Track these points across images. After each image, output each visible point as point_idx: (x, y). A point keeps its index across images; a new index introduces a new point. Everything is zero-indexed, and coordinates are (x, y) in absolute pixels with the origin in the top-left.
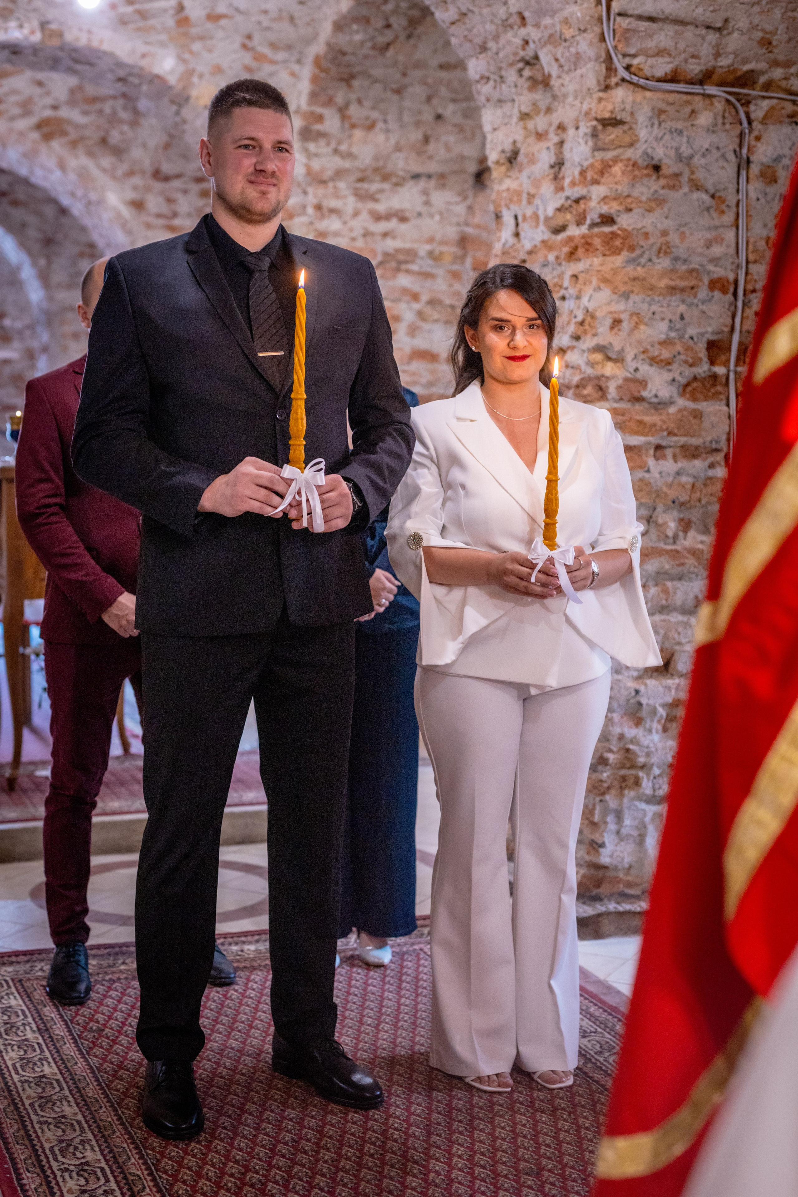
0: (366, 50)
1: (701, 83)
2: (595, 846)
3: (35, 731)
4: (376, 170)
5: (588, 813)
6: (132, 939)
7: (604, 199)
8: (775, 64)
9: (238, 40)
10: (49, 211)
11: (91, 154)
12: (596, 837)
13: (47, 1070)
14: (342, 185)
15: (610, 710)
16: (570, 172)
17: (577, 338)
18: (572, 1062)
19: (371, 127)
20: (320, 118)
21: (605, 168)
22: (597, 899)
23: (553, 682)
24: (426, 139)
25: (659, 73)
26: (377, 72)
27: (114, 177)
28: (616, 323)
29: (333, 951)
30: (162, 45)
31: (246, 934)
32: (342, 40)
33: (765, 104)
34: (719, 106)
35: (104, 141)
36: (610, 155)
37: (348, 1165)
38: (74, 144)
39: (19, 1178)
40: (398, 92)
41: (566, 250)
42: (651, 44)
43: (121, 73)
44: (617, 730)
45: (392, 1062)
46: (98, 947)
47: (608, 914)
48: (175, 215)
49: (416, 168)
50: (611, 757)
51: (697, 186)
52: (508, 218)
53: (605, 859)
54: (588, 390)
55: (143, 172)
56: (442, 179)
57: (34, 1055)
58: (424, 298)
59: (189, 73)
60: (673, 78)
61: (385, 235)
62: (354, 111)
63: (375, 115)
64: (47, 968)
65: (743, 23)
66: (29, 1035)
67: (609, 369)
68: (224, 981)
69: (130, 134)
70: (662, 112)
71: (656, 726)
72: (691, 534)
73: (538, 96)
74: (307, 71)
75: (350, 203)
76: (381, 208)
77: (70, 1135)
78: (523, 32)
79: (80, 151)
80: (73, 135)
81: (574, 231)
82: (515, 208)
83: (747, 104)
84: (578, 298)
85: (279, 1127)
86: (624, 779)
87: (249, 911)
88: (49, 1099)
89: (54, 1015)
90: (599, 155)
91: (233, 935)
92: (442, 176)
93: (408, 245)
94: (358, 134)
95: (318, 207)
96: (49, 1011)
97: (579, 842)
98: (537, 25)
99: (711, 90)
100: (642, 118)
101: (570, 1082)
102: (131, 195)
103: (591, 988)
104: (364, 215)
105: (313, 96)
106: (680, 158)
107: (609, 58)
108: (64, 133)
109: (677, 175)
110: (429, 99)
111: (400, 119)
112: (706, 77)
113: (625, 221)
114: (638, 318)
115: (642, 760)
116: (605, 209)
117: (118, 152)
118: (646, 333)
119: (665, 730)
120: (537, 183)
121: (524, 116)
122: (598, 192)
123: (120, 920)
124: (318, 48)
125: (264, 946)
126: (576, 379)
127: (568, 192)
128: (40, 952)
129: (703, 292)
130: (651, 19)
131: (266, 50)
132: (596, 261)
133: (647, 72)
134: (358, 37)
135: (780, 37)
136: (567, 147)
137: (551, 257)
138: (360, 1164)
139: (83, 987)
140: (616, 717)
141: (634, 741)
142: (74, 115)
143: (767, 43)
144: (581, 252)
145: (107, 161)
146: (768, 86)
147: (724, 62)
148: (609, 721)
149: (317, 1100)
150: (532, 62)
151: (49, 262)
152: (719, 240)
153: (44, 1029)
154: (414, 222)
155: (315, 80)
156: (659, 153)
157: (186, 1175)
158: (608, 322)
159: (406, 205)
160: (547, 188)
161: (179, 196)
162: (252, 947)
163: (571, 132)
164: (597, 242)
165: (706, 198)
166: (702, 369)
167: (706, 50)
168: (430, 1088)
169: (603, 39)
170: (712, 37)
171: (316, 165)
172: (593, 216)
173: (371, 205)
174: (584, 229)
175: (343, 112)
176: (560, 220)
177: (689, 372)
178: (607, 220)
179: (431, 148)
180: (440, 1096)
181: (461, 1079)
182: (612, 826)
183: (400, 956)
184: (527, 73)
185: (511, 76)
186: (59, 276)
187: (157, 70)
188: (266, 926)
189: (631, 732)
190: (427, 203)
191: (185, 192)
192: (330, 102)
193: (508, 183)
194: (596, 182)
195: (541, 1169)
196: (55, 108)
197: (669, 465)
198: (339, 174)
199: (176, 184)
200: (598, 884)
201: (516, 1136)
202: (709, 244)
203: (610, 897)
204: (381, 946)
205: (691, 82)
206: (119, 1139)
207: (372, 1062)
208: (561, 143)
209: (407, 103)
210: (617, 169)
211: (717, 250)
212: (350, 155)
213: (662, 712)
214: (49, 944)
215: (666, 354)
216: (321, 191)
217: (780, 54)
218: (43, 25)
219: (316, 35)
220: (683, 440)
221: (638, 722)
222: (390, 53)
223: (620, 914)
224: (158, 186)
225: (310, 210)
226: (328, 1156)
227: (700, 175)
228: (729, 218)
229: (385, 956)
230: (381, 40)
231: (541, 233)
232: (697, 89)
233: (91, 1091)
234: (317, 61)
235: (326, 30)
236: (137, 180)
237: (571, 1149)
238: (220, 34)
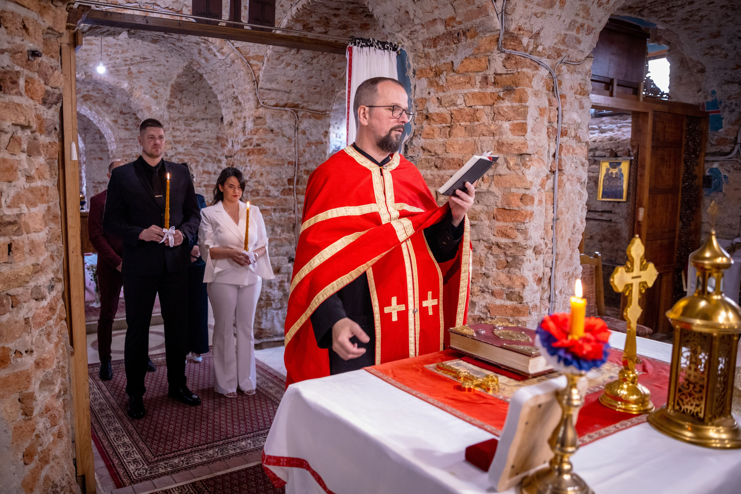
0: (187, 83)
1: (284, 107)
2: (260, 323)
3: (89, 291)
4: (191, 117)
5: (257, 314)
6: (123, 358)
7: (257, 139)
8: (305, 102)
9: (148, 79)
10: (85, 120)
11: (100, 106)
12: (260, 321)
13: (102, 401)
14: (180, 122)
15: (263, 284)
16: (248, 131)
17: (250, 178)
18: (254, 387)
19: (189, 105)
20: (173, 102)
21: (257, 131)
22: (261, 338)
23: (246, 284)
24: (206, 108)
25: (272, 104)
26: (191, 89)
27: (107, 113)
28: (262, 174)
29: (185, 358)
30: (124, 80)
31: (158, 354)
32: (180, 80)
33: (302, 113)
34: (289, 113)
35: (104, 102)
36: (258, 127)
37: (192, 422)
38: (94, 103)
39: (97, 433)
40: (197, 95)
41: (247, 153)
42: (270, 96)
43: (111, 87)
44: (265, 290)
45: (203, 391)
46: (114, 361)
47: (264, 342)
48: (127, 125)
49: (203, 117)
50: (264, 298)
51: (284, 136)
52: (230, 141)
53: (263, 327)
54: (254, 193)
55: (117, 112)
56: (211, 120)
57: (98, 397)
58: (206, 155)
59: (132, 88)
60: (276, 106)
61: (194, 136)
62: (184, 100)
63: (190, 101)
64: (99, 369)
65: (295, 91)
66: (95, 390)
67: (260, 187)
68: (152, 370)
69: (113, 100)
70: (273, 115)
71: (276, 288)
72: (285, 233)
73: (238, 107)
74: (169, 88)
75: (183, 127)
76: (192, 128)
77: (111, 420)
78: (233, 90)
79: (96, 105)
80: (94, 100)
81: (249, 147)
82: (232, 139)
83: (297, 112)
84: (251, 167)
85: (172, 413)
86: (267, 304)
87: (159, 347)
88: (103, 410)
89: (102, 384)
90: (256, 127)
91: (154, 355)
92: (211, 119)
93: (201, 139)
94: (185, 107)
95: (173, 128)
96: (101, 383)
97: (255, 322)
98: (237, 89)
99: (287, 109)
100: (268, 116)
101: (254, 393)
102: (114, 119)
103: (259, 365)
104: (187, 130)
105: (171, 96)
106: (279, 128)
107: (258, 100)
108: (91, 99)
109: (278, 133)
110: (206, 97)
111: (198, 103)
112: (285, 106)
113: (263, 146)
114: (268, 173)
115: (272, 298)
116: (257, 142)
117: (109, 105)
118: (270, 177)
119: (279, 289)
120: (238, 132)
121: (234, 113)
122: (255, 137)
123: (120, 352)
124: (172, 82)
125: (164, 358)
126: (251, 190)
127: (247, 136)
128: (96, 364)
129: (286, 165)
130: (269, 90)
131: (156, 82)
132: (256, 157)
133: (269, 104)
134: (185, 80)
135: (306, 94)
136: (246, 123)
137: (243, 154)
138: (195, 422)
139: (110, 375)
140: (265, 286)
141: (270, 293)
142: (94, 94)
143: (302, 96)
144: (251, 154)
145: (105, 108)
146: (302, 108)
147: (290, 101)
148: (263, 288)
149: (182, 404)
150: (236, 98)
151: (85, 136)
152: (290, 151)
153: (100, 388)
154: (203, 133)
155: (171, 91)
156: (273, 126)
157: (146, 429)
158: (259, 174)
159: (200, 128)
160: (241, 135)
161: (129, 119)
162: (160, 359)
163: (248, 119)
164: (256, 151)
165: (286, 139)
166: (287, 187)
167: (285, 98)
168: (214, 398)
169: (256, 94)
170: (287, 95)
171: (172, 116)
172: (254, 144)
173: (189, 128)
174: (252, 147)
175: (180, 100)
176: (245, 144)
177: (282, 188)
178: (258, 145)
179: (208, 111)
180: (217, 400)
181: (222, 395)
182: (264, 317)
183: (204, 359)
184: (235, 100)
185: (230, 101)
186: (89, 140)
187: (122, 87)
188: (165, 351)
189: (269, 290)
190: (206, 127)
191: (131, 118)
192: (176, 97)
193: (230, 131)
194: (255, 134)
195: (245, 419)
196: (88, 91)
197: (277, 214)
198: (179, 118)
199: (127, 115)
200: (261, 334)
201: (238, 409)
202: (287, 152)
203: (264, 337)
204: (199, 356)
205: (281, 107)
206: (125, 419)
207: (197, 391)
208: (245, 122)
209: (200, 98)
210: (261, 131)
211: (290, 154)
212: (182, 113)
213: (278, 284)
214: (99, 361)
215: (276, 183)
216: (174, 124)
217: (306, 99)
218: (86, 73)
219: (172, 78)
220: (281, 207)
221: (271, 287)
222: (195, 83)
223: (267, 342)
224: (122, 116)
225: (171, 129)
226: (186, 420)
227: (285, 132)
228: (293, 144)
229: (200, 359)
230: (192, 80)
231: (240, 147)
232: (283, 109)
233: (115, 406)
234: (172, 86)
235: (175, 77)
236: (115, 114)
237: (253, 412)
238: (142, 77)
